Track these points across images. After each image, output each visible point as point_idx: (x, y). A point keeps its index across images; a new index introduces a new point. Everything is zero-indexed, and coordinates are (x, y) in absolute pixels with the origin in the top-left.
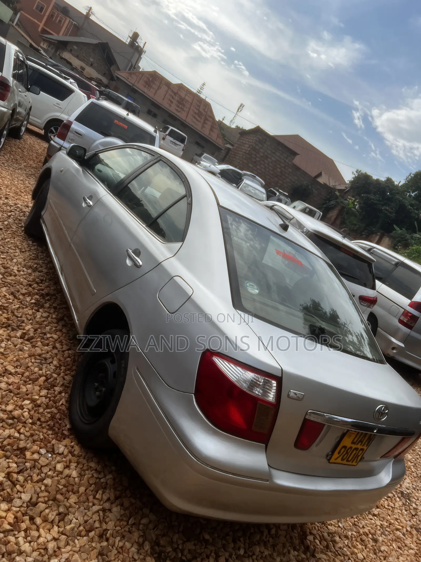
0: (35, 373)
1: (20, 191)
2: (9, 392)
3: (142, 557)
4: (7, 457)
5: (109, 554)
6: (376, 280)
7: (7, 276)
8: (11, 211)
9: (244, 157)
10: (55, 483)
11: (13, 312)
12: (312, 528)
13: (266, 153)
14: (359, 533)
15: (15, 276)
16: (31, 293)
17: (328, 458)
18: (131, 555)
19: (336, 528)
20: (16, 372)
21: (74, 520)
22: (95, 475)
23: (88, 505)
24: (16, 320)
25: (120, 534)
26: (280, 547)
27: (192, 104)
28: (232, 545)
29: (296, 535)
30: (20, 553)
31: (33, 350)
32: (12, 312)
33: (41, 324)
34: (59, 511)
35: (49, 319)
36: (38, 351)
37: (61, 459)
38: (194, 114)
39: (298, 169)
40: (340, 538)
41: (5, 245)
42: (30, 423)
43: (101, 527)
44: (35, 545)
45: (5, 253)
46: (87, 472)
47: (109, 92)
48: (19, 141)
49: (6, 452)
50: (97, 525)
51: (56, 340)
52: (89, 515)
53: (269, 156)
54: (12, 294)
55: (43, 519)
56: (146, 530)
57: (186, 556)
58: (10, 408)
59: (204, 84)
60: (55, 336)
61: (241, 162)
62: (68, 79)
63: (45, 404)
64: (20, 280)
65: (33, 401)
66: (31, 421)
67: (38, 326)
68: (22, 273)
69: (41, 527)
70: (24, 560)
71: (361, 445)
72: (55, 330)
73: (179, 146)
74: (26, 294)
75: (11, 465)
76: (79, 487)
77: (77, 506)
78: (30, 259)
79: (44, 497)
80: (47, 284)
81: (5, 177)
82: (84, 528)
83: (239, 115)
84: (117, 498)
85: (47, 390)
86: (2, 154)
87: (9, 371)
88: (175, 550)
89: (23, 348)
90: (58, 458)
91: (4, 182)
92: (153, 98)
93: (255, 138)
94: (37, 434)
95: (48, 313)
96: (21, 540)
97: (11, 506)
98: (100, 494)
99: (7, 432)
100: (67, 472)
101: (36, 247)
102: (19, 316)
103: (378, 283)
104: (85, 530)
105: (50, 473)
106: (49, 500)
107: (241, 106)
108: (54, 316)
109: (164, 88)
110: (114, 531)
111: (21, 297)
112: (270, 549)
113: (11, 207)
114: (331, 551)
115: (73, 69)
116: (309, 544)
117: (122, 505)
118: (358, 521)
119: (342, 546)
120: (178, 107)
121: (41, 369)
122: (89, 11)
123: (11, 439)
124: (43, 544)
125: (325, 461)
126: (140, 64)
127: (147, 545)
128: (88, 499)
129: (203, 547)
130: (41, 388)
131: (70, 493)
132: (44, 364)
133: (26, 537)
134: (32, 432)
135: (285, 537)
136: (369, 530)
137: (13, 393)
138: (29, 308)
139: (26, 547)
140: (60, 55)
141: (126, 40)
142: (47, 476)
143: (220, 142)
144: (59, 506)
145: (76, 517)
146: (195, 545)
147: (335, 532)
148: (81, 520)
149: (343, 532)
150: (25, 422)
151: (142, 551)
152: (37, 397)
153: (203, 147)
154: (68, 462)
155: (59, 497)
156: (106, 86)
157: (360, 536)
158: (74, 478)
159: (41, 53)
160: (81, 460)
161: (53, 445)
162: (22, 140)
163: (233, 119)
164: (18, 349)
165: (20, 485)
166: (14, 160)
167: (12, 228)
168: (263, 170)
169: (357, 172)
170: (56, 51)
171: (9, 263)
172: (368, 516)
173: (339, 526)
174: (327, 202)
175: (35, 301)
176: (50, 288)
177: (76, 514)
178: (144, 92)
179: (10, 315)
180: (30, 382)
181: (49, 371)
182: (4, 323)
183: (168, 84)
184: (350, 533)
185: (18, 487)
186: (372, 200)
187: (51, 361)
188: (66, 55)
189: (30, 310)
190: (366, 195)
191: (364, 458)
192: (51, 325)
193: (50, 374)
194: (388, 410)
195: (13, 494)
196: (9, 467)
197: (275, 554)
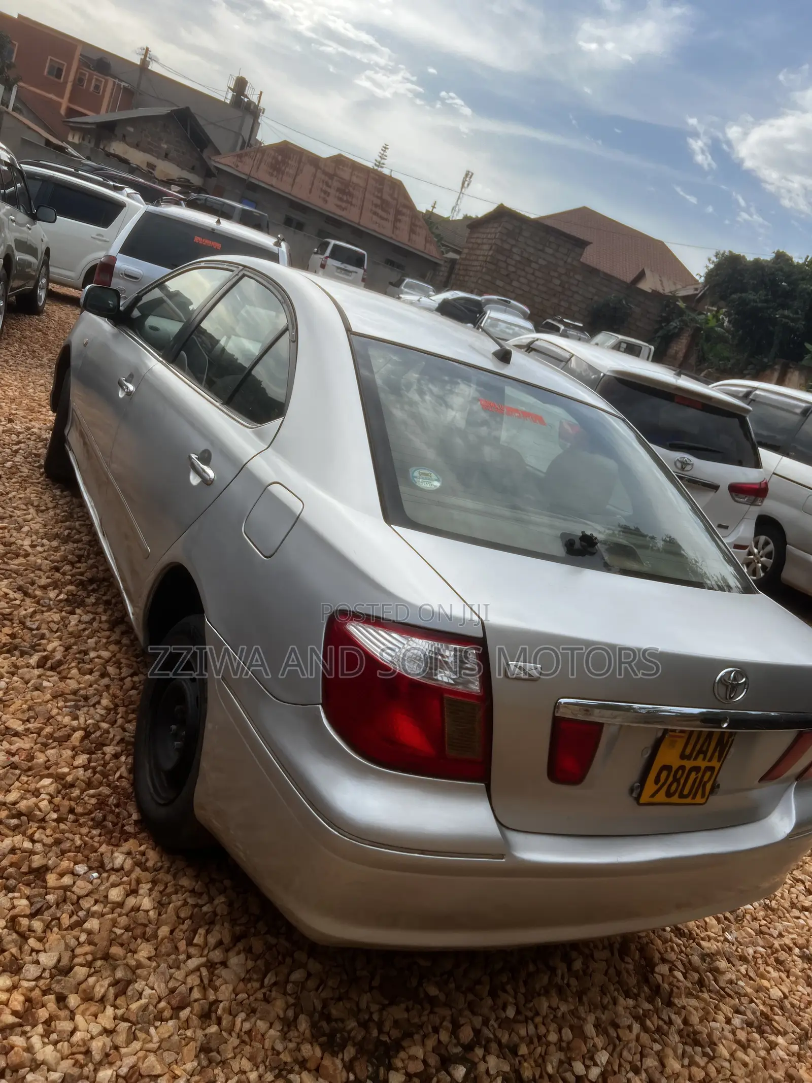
0: (65, 726)
1: (39, 405)
2: (11, 768)
3: (292, 1045)
4: (10, 890)
5: (222, 1047)
6: (760, 449)
7: (11, 559)
8: (19, 443)
9: (484, 270)
10: (108, 924)
11: (22, 623)
12: (666, 949)
13: (525, 255)
14: (771, 947)
15: (27, 555)
16: (59, 583)
17: (634, 795)
18: (267, 1044)
19: (719, 944)
20: (27, 730)
21: (148, 991)
22: (191, 901)
23: (177, 960)
24: (29, 635)
25: (247, 1006)
26: (594, 994)
27: (366, 189)
28: (489, 1002)
29: (631, 967)
30: (35, 1066)
31: (62, 685)
32: (20, 622)
33: (79, 637)
34: (114, 978)
35: (95, 624)
36: (72, 684)
37: (118, 879)
38: (374, 209)
39: (593, 271)
40: (729, 961)
41: (7, 503)
42: (54, 820)
43: (205, 997)
44: (64, 1046)
45: (6, 518)
46: (174, 897)
47: (206, 200)
48: (37, 317)
49: (7, 879)
50: (196, 994)
51: (107, 661)
52: (179, 978)
53: (531, 258)
54: (20, 589)
55: (83, 996)
56: (301, 993)
57: (388, 1034)
58: (12, 797)
59: (385, 148)
60: (106, 654)
61: (480, 281)
62: (122, 189)
63: (83, 781)
64: (36, 562)
65: (59, 778)
66: (55, 816)
67: (73, 640)
68: (39, 549)
69: (80, 1012)
70: (43, 1079)
71: (704, 759)
72: (107, 643)
73: (354, 274)
74: (49, 585)
75: (16, 902)
76: (158, 928)
77: (154, 964)
78: (57, 522)
79: (86, 954)
80: (90, 562)
81: (9, 386)
82: (169, 1003)
83: (466, 193)
84: (236, 939)
85: (88, 754)
86: (4, 345)
87: (13, 730)
88: (364, 1025)
89: (41, 684)
90: (113, 878)
91: (7, 393)
92: (290, 194)
93: (499, 229)
94: (68, 839)
95: (93, 613)
96: (36, 1041)
97: (20, 980)
98: (200, 934)
99: (7, 843)
100: (131, 901)
101: (68, 499)
102: (34, 627)
103: (764, 453)
104: (169, 1006)
105: (95, 908)
106: (94, 960)
107: (467, 175)
108: (104, 618)
109: (308, 170)
110: (234, 1002)
111: (38, 593)
112: (570, 999)
113: (18, 436)
114: (710, 991)
115: (133, 170)
116: (660, 981)
117: (249, 951)
118: (769, 925)
119: (734, 977)
120: (341, 199)
121: (76, 718)
122: (145, 56)
123: (15, 854)
124: (81, 1043)
125: (630, 801)
126: (259, 137)
127: (303, 1021)
128: (177, 948)
129: (426, 1012)
130: (76, 752)
131: (139, 941)
132: (84, 707)
133: (46, 1034)
134: (57, 836)
135: (606, 974)
136: (792, 939)
137: (20, 769)
138: (55, 610)
139: (47, 1053)
140: (106, 149)
141: (224, 95)
142: (90, 914)
143: (432, 252)
144: (114, 969)
145: (151, 985)
146: (407, 1010)
147: (718, 953)
148: (161, 988)
149: (736, 951)
150: (43, 820)
151: (293, 1034)
152: (66, 770)
153: (399, 267)
154: (134, 883)
155: (116, 950)
156: (199, 190)
157: (773, 953)
158: (147, 911)
159: (68, 154)
160: (161, 875)
161: (102, 854)
162: (45, 314)
163: (457, 204)
164: (31, 688)
165: (35, 937)
166: (27, 353)
167: (21, 472)
168: (527, 288)
169: (716, 256)
170: (97, 145)
171: (15, 534)
172: (788, 912)
173: (726, 940)
174: (663, 325)
175: (66, 597)
176: (97, 568)
177: (152, 979)
178: (272, 186)
179: (16, 629)
180: (55, 744)
181: (92, 718)
182: (5, 645)
183: (314, 160)
184: (751, 951)
185: (32, 942)
186: (752, 304)
187: (96, 700)
188: (117, 148)
189: (56, 613)
190: (739, 295)
191: (718, 786)
192: (99, 634)
193: (93, 724)
194: (747, 678)
195: (23, 956)
196: (14, 907)
197: (582, 1010)
